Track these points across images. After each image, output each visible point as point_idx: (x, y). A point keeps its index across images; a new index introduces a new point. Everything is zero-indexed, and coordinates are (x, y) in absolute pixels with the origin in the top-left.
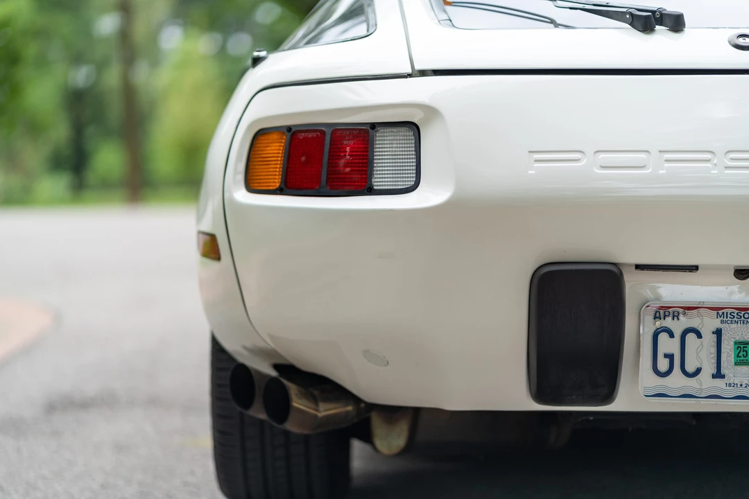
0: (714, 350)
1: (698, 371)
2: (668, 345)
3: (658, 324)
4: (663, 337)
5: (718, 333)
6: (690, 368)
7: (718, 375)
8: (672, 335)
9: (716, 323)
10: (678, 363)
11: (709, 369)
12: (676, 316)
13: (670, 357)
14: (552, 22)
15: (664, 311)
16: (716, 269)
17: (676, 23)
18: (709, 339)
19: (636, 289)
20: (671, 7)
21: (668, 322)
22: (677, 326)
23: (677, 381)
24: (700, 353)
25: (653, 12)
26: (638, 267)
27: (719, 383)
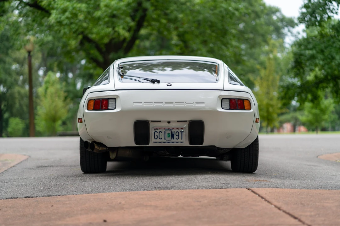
0: (164, 135)
1: (162, 138)
2: (157, 134)
3: (155, 131)
4: (156, 133)
5: (165, 132)
6: (160, 138)
7: (165, 139)
8: (157, 133)
9: (165, 131)
10: (158, 137)
11: (163, 138)
12: (158, 129)
13: (157, 136)
14: (139, 81)
15: (156, 129)
16: (164, 121)
17: (158, 82)
18: (163, 133)
19: (152, 125)
20: (158, 79)
21: (157, 130)
22: (158, 131)
23: (158, 140)
24: (162, 135)
25: (155, 80)
26: (152, 121)
27: (165, 140)
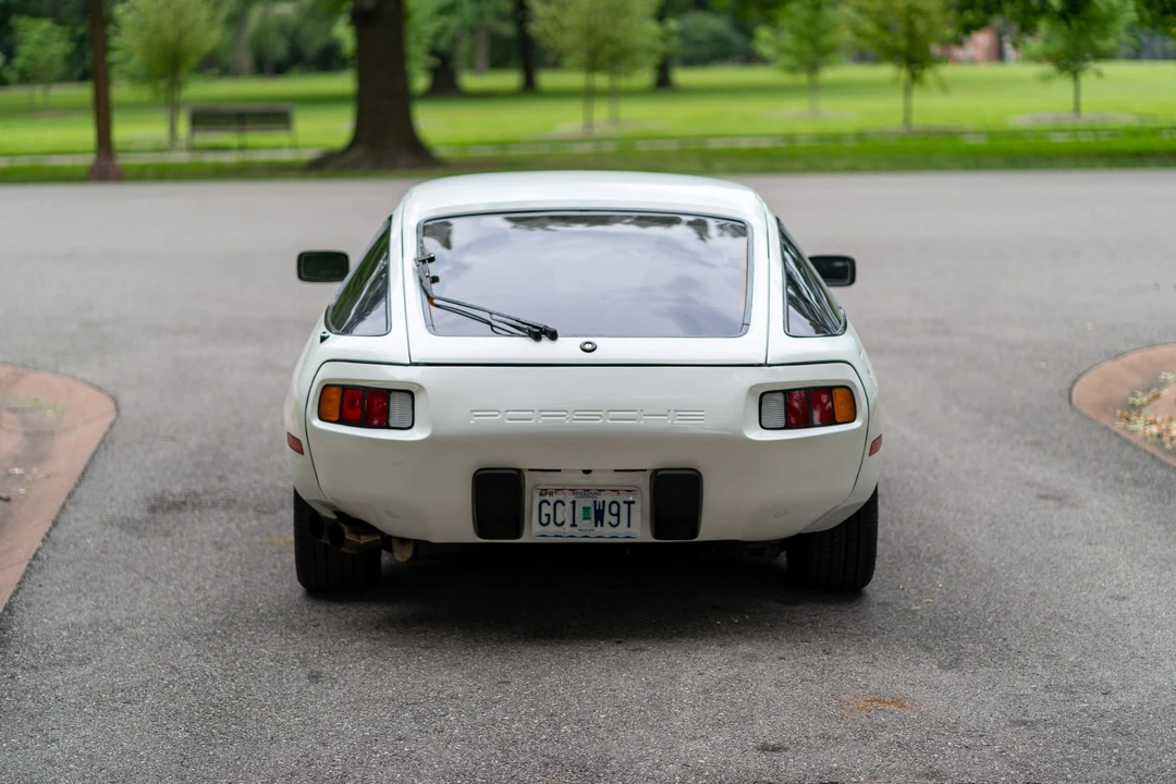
0: (571, 512)
1: (563, 523)
3: (542, 498)
4: (544, 505)
5: (574, 503)
6: (559, 521)
7: (574, 525)
8: (549, 504)
9: (573, 498)
10: (552, 519)
11: (569, 522)
12: (551, 494)
13: (548, 515)
14: (490, 324)
15: (543, 492)
16: (572, 470)
17: (553, 335)
18: (569, 506)
19: (530, 481)
21: (547, 497)
22: (552, 500)
23: (552, 528)
24: (564, 513)
25: (541, 328)
26: (532, 470)
27: (574, 529)
